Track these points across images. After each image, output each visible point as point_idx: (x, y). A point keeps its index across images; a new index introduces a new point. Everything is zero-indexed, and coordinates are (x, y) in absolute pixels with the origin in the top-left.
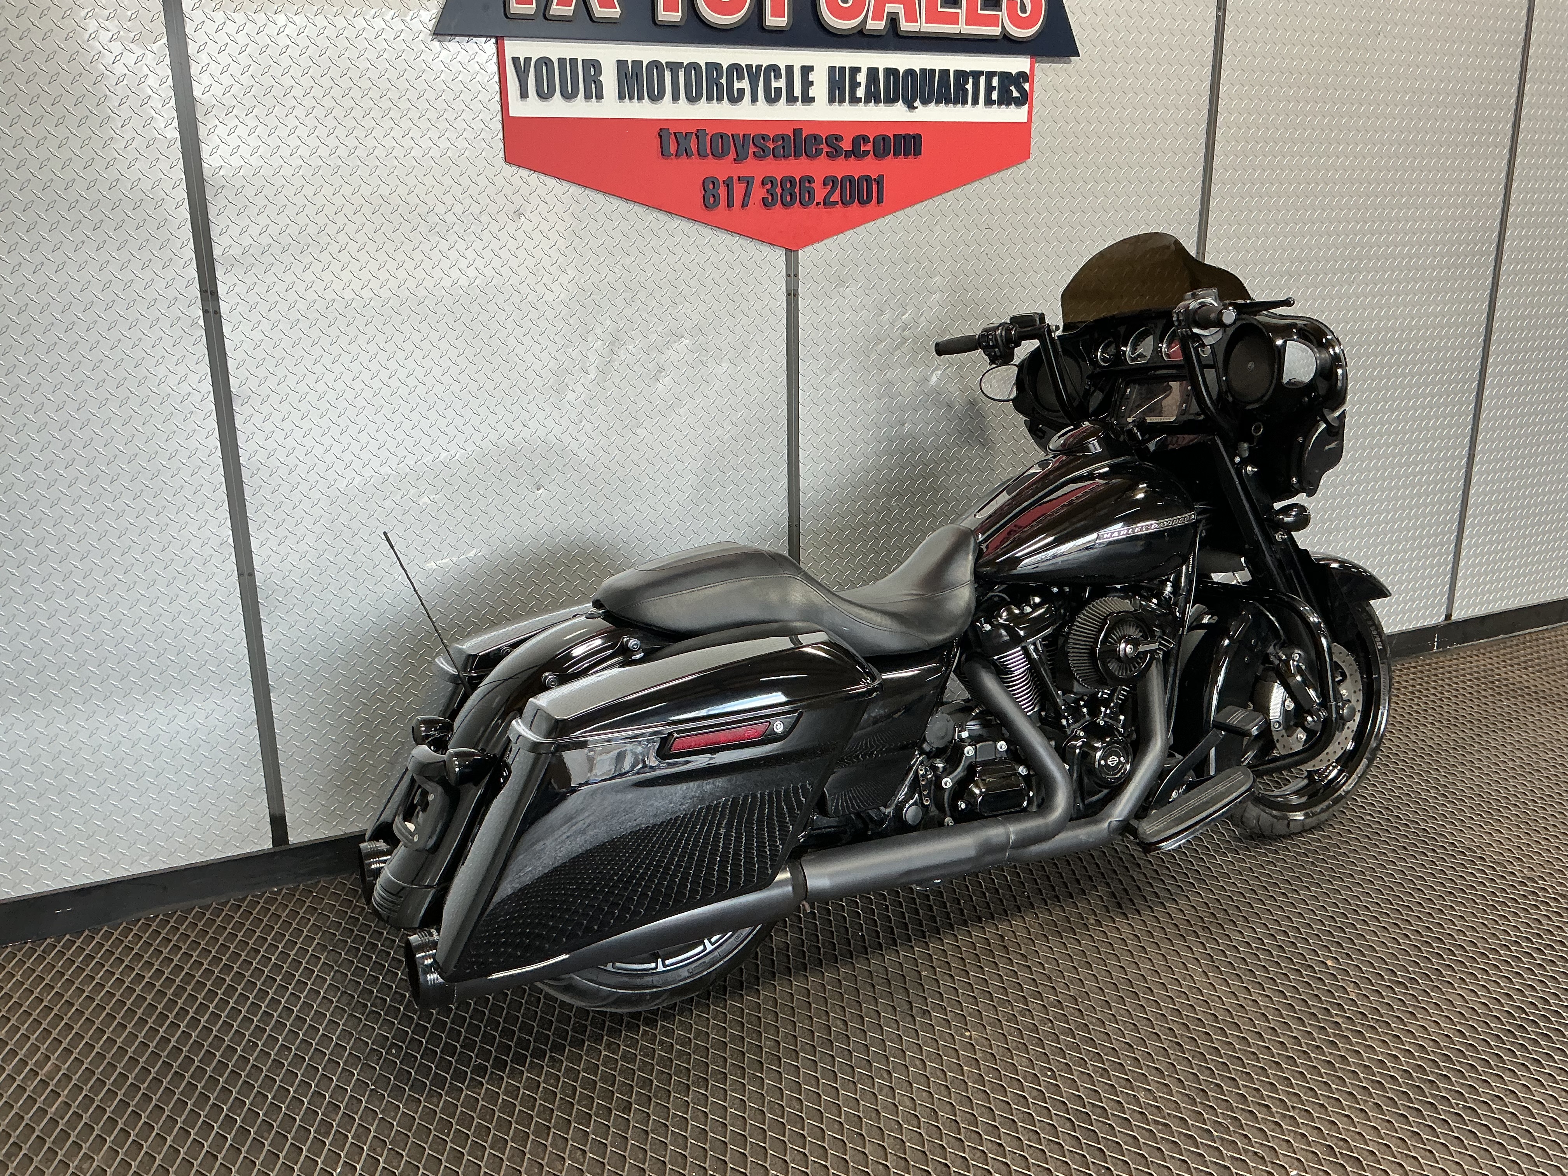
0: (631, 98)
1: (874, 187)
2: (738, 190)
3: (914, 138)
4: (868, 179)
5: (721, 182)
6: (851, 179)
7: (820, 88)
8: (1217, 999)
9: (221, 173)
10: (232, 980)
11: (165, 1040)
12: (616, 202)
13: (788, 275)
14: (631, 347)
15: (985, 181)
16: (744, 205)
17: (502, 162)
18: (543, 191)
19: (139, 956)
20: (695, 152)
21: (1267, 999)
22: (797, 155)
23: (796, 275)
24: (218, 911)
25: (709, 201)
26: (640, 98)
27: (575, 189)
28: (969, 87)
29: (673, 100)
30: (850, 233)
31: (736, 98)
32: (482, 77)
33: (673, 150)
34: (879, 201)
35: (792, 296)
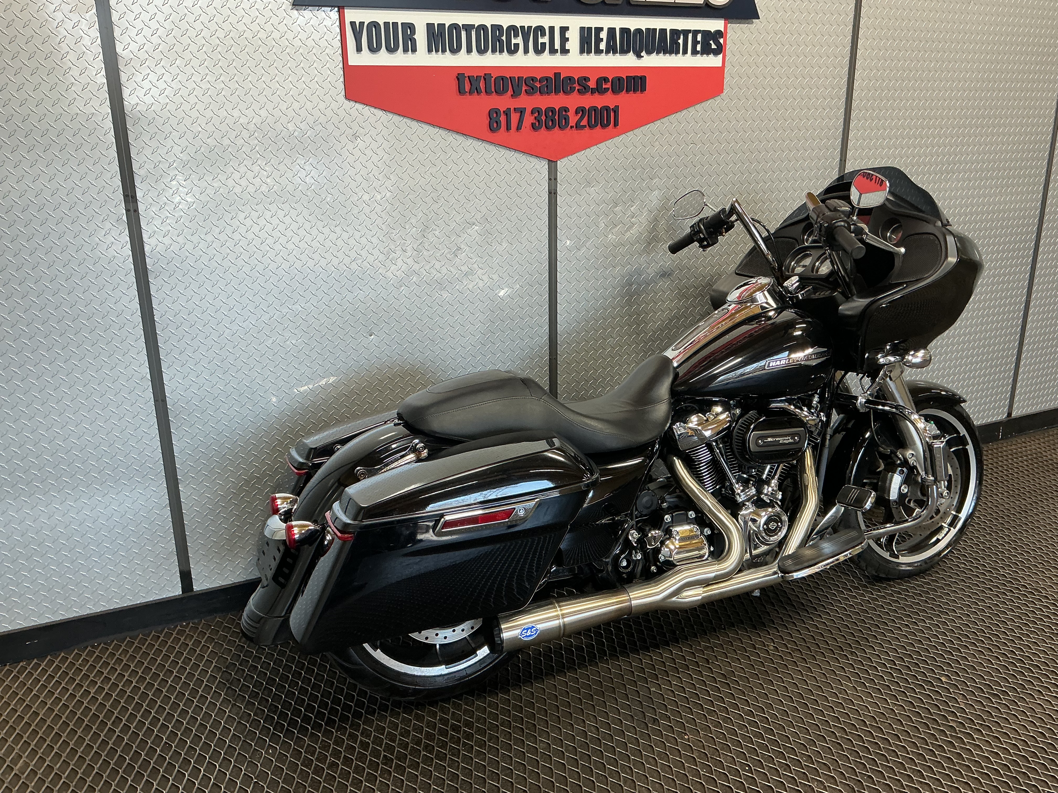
0: (437, 51)
1: (612, 114)
2: (515, 117)
3: (641, 78)
4: (607, 109)
5: (502, 112)
6: (595, 109)
7: (574, 43)
8: (864, 707)
9: (138, 108)
10: (153, 695)
11: (105, 743)
12: (426, 127)
13: (550, 179)
14: (437, 233)
15: (691, 109)
16: (518, 128)
17: (343, 98)
18: (372, 119)
19: (86, 676)
20: (483, 90)
21: (900, 708)
22: (557, 91)
23: (556, 179)
24: (143, 641)
25: (493, 126)
26: (444, 51)
27: (397, 118)
28: (681, 41)
29: (467, 52)
30: (594, 148)
31: (513, 51)
32: (329, 36)
33: (467, 88)
34: (616, 124)
35: (553, 194)
